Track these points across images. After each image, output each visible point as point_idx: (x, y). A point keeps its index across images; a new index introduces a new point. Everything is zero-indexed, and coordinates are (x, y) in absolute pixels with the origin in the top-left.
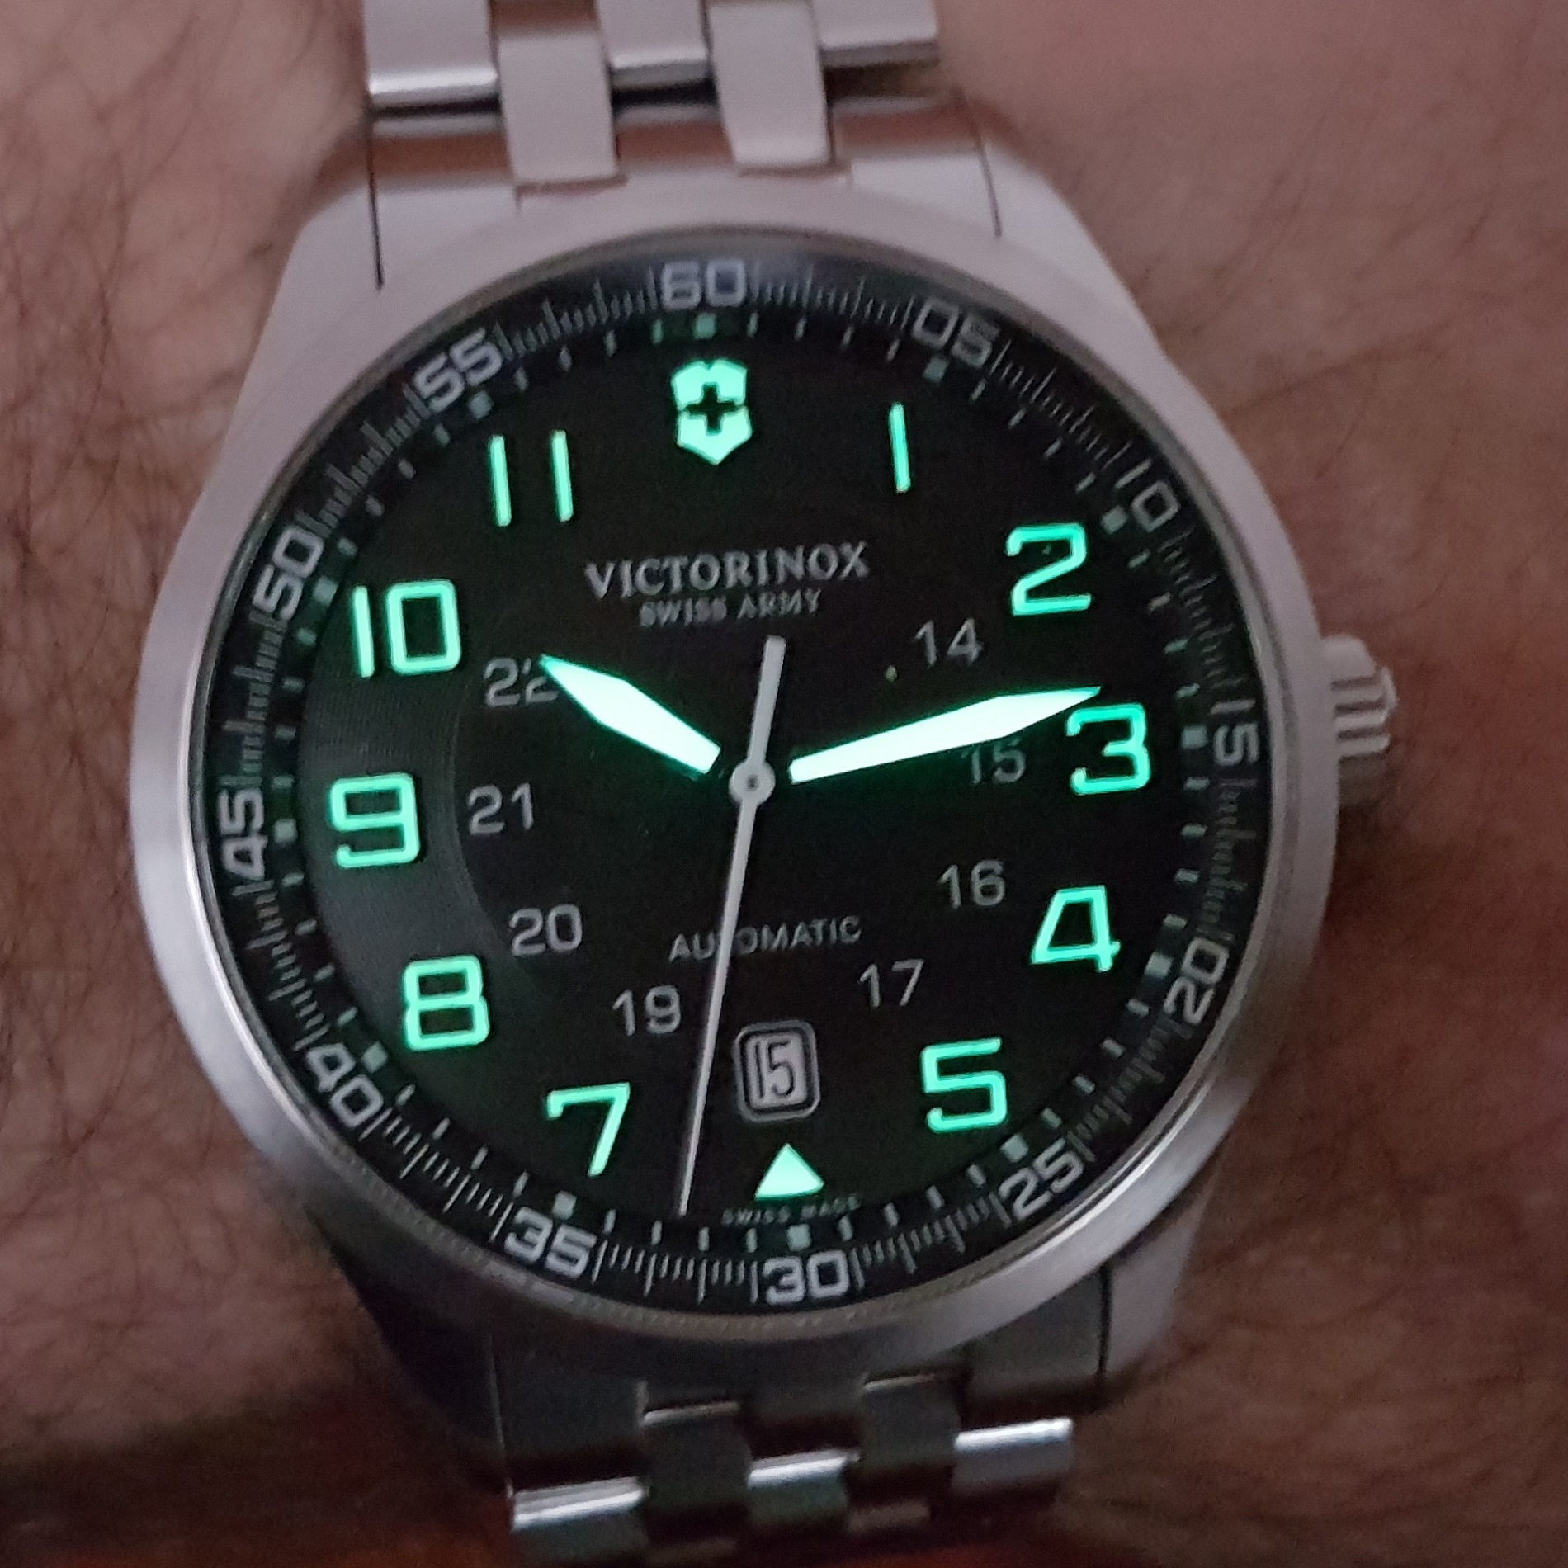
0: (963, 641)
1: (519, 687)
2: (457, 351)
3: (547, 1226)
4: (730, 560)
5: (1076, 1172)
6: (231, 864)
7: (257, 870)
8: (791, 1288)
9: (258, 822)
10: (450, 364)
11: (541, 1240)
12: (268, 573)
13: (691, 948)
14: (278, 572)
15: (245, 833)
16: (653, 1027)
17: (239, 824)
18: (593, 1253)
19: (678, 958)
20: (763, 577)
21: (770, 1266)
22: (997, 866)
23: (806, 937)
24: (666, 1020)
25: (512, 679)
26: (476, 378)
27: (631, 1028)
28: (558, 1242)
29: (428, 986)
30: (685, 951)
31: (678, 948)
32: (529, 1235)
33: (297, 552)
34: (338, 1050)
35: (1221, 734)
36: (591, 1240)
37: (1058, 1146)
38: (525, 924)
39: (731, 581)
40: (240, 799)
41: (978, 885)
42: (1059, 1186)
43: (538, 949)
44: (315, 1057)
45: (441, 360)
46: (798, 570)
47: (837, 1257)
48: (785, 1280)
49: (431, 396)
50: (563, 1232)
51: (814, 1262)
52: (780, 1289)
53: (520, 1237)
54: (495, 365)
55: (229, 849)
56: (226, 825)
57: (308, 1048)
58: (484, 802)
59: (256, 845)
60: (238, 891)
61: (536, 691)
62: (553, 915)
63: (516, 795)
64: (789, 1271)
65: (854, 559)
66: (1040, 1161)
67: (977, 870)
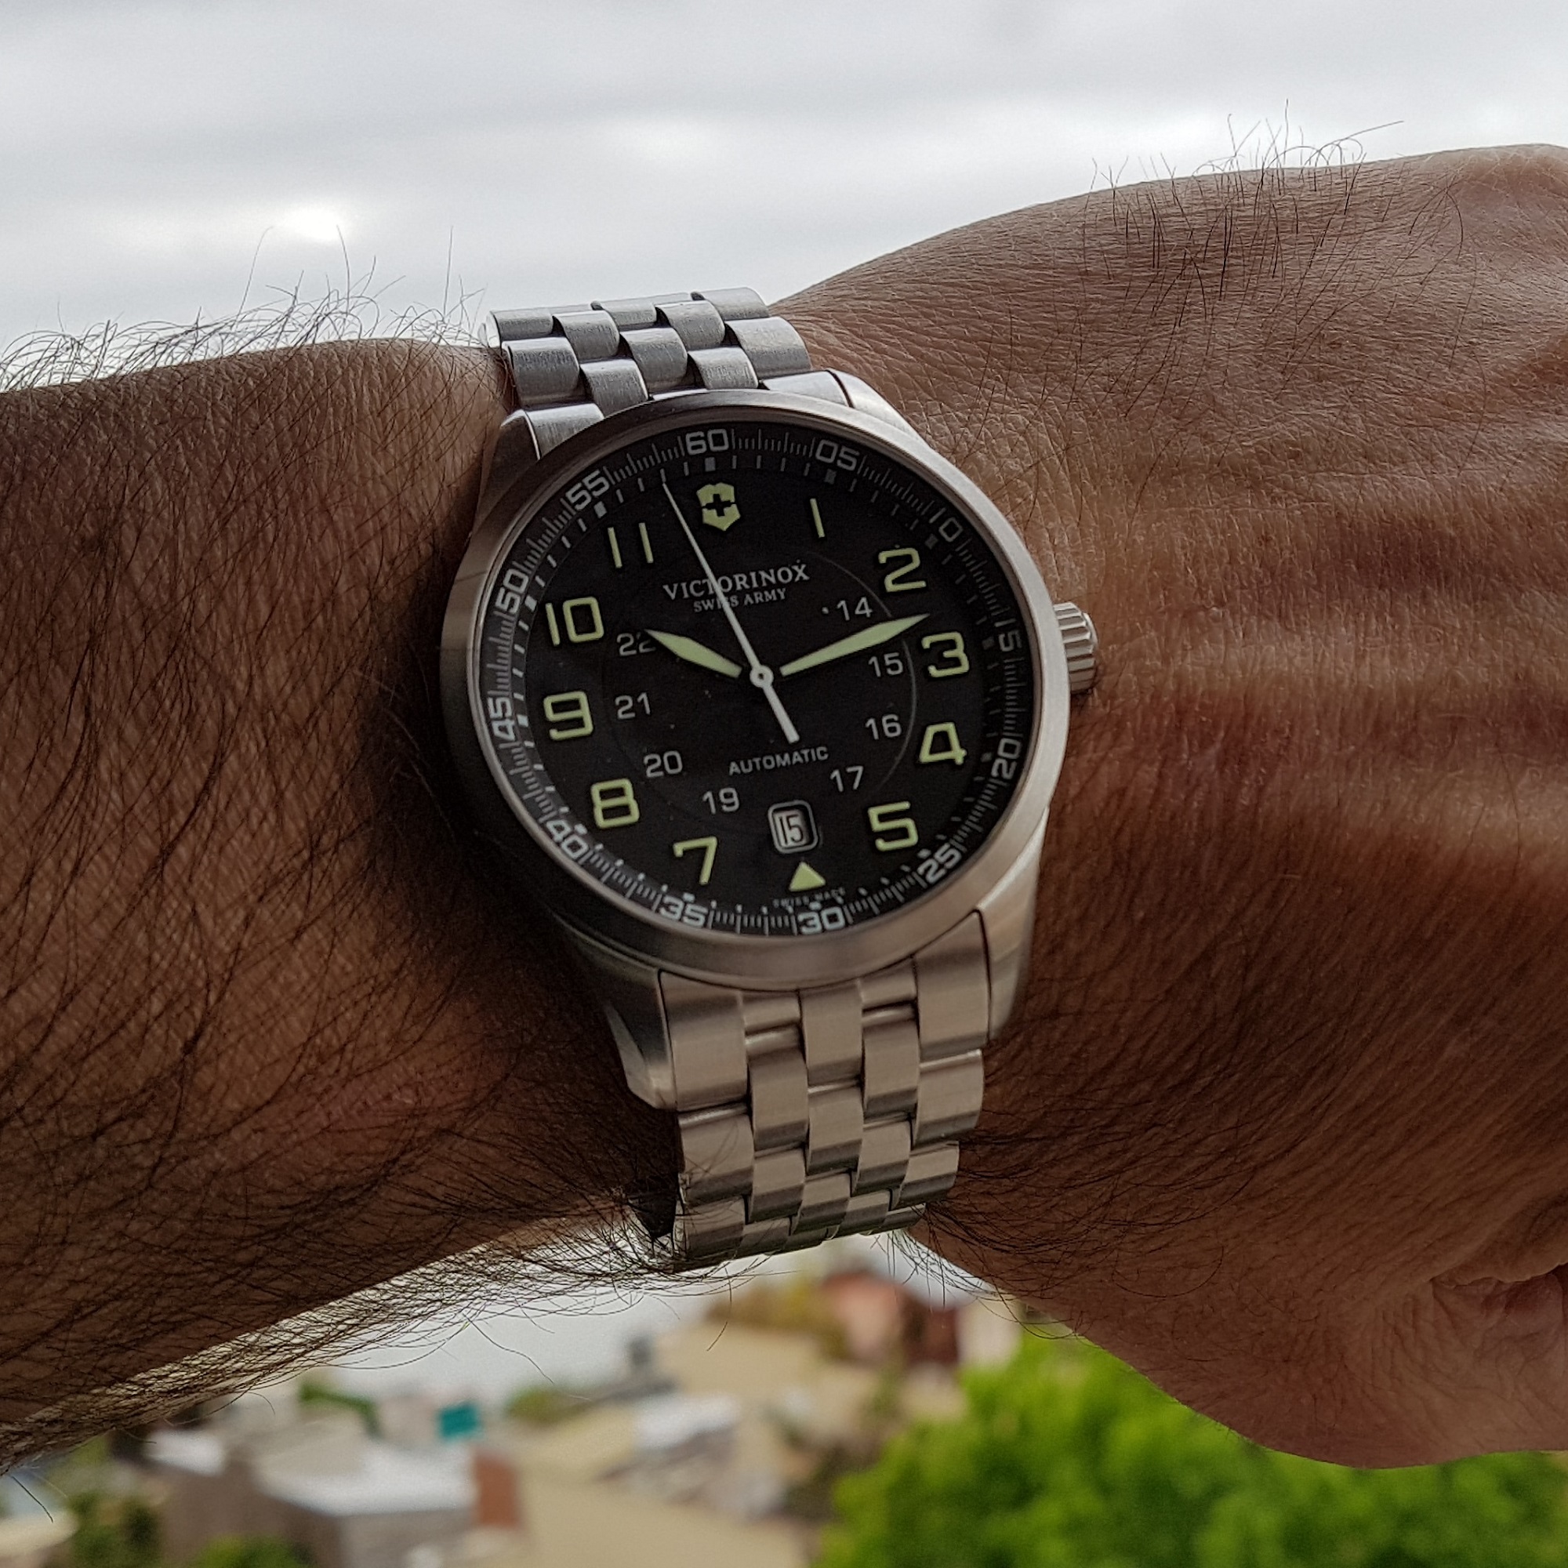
0: (863, 608)
1: (634, 647)
2: (586, 480)
3: (681, 904)
4: (736, 577)
5: (958, 856)
6: (497, 732)
7: (511, 736)
8: (814, 926)
9: (509, 713)
10: (584, 487)
11: (679, 911)
12: (502, 591)
13: (740, 768)
14: (507, 591)
15: (504, 718)
16: (725, 808)
17: (500, 714)
18: (707, 916)
19: (735, 773)
20: (755, 585)
21: (801, 917)
22: (896, 718)
23: (800, 759)
24: (733, 804)
25: (631, 642)
26: (596, 494)
27: (713, 810)
28: (688, 912)
29: (604, 795)
30: (737, 770)
31: (733, 768)
32: (672, 908)
33: (516, 581)
34: (563, 823)
35: (1001, 637)
36: (705, 910)
37: (946, 846)
38: (654, 761)
39: (739, 588)
40: (499, 701)
41: (886, 726)
42: (949, 865)
43: (661, 774)
44: (550, 825)
45: (579, 486)
46: (772, 580)
47: (837, 911)
48: (810, 923)
49: (576, 503)
50: (689, 907)
51: (824, 913)
52: (808, 926)
53: (668, 910)
54: (607, 487)
55: (496, 725)
56: (493, 714)
57: (546, 821)
58: (625, 703)
59: (509, 724)
60: (502, 746)
61: (644, 647)
62: (666, 756)
63: (640, 699)
64: (812, 919)
65: (800, 573)
66: (937, 855)
67: (884, 719)
